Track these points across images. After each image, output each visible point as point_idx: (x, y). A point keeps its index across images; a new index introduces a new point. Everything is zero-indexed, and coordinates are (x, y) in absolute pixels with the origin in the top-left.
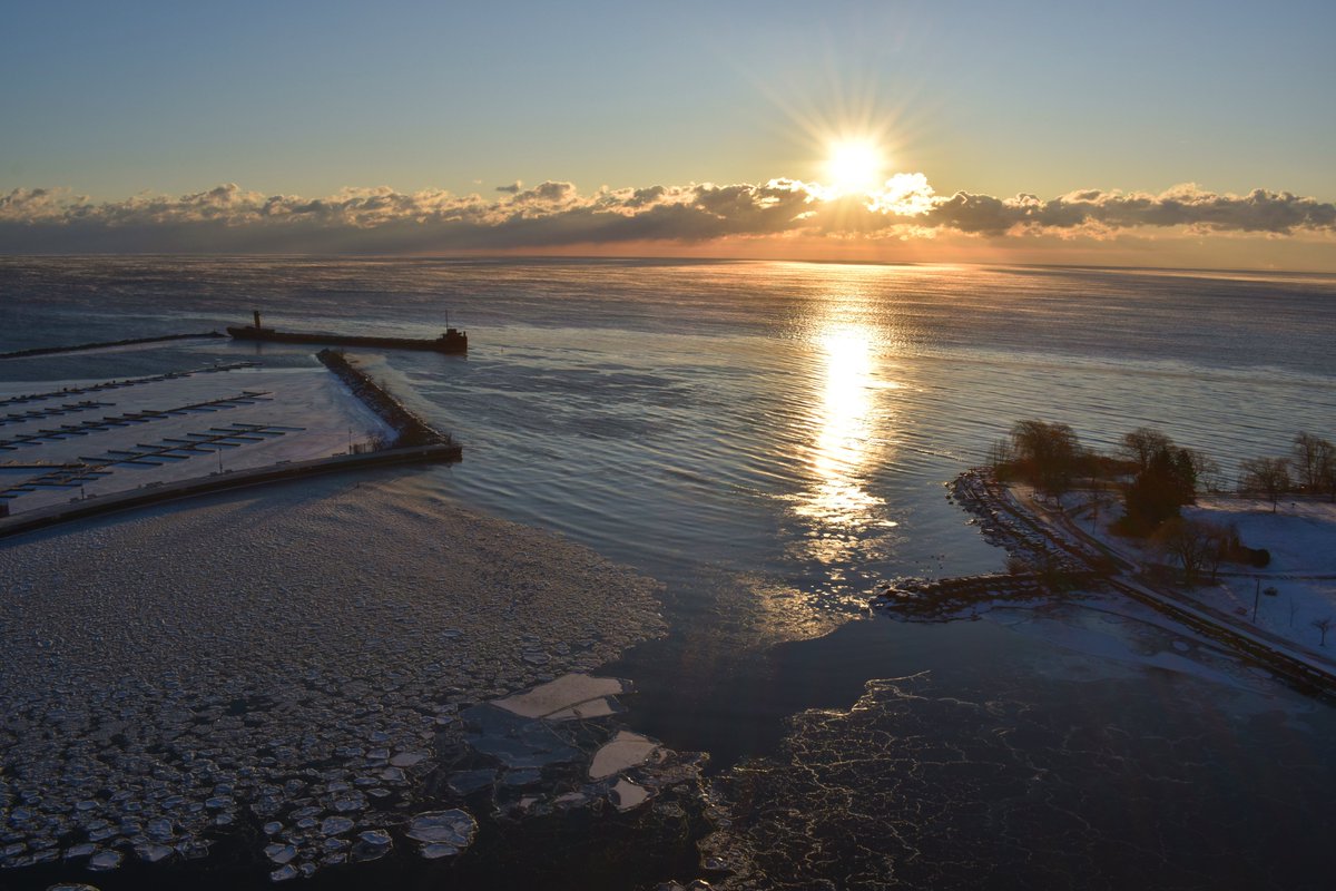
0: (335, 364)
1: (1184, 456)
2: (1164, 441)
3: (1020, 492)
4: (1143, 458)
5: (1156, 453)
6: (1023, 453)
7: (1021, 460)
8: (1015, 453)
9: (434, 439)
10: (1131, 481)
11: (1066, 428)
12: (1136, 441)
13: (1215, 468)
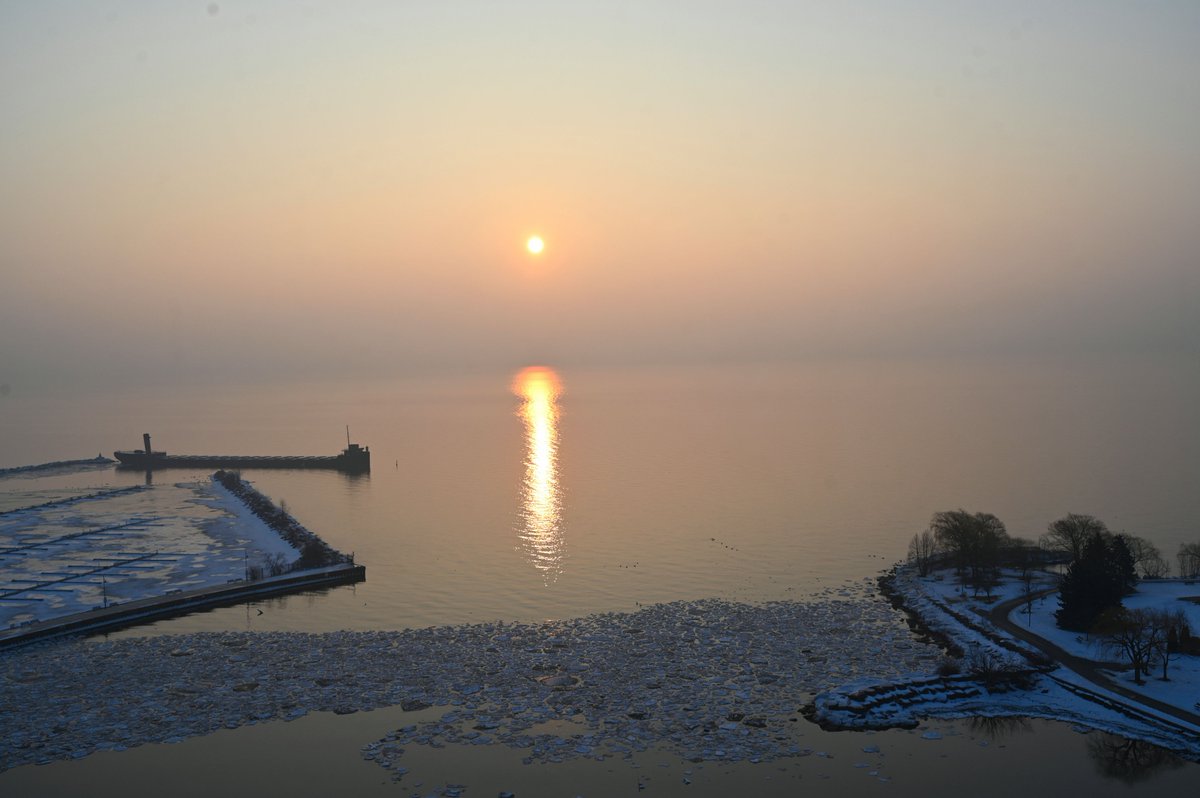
0: (232, 484)
1: (1119, 540)
2: (1097, 528)
3: (944, 588)
4: (1076, 547)
5: (1090, 541)
6: (947, 545)
7: (946, 554)
8: (939, 547)
9: (336, 557)
10: (1064, 570)
11: (991, 517)
12: (1065, 528)
13: (1154, 554)
